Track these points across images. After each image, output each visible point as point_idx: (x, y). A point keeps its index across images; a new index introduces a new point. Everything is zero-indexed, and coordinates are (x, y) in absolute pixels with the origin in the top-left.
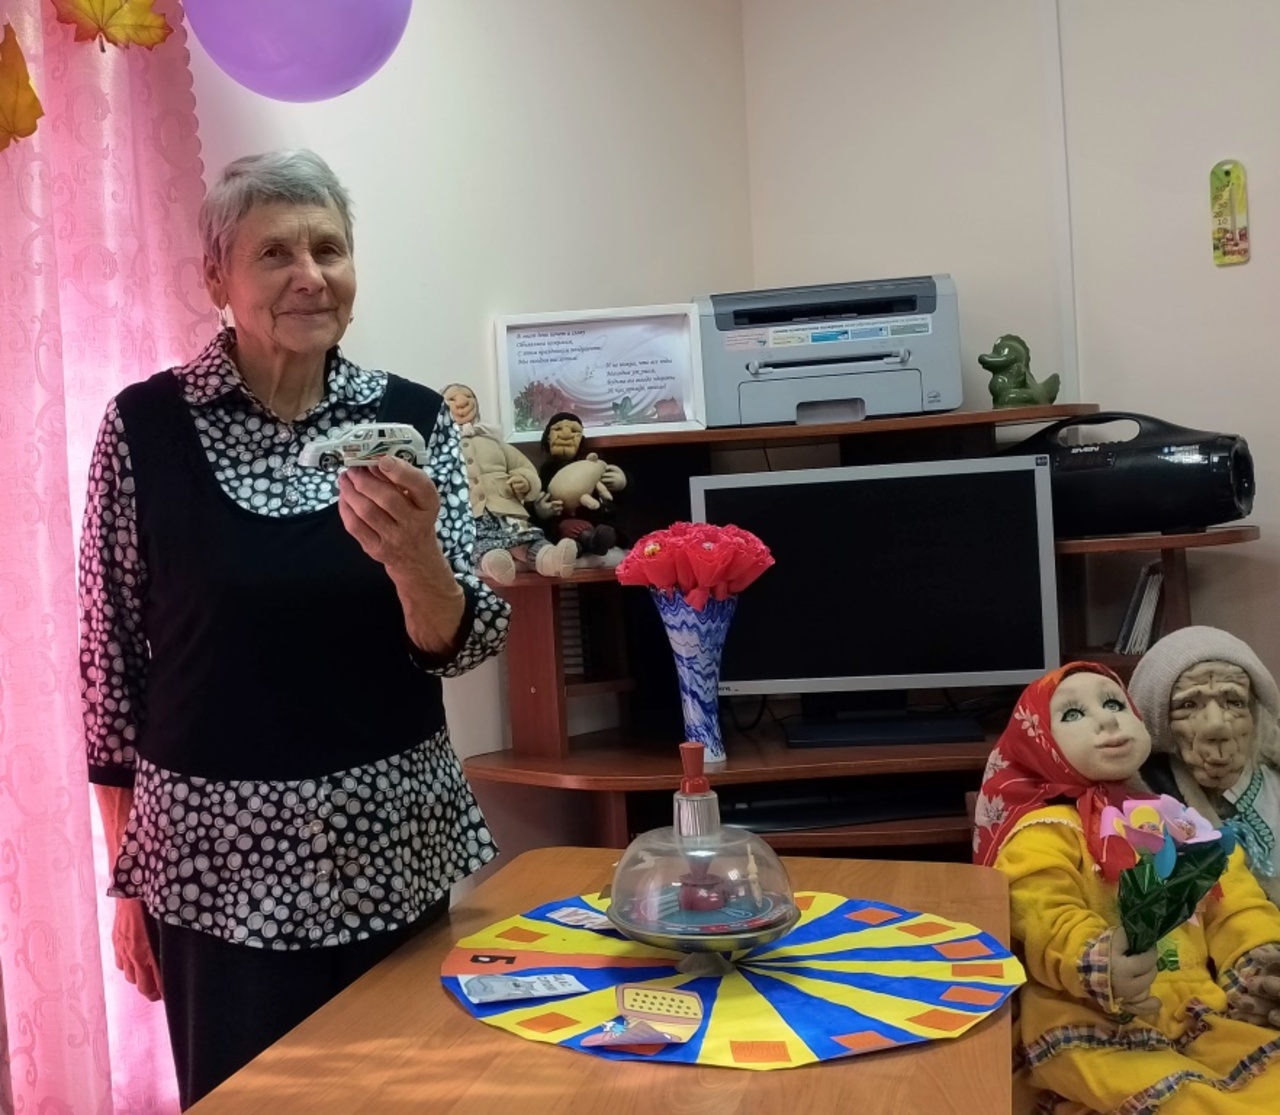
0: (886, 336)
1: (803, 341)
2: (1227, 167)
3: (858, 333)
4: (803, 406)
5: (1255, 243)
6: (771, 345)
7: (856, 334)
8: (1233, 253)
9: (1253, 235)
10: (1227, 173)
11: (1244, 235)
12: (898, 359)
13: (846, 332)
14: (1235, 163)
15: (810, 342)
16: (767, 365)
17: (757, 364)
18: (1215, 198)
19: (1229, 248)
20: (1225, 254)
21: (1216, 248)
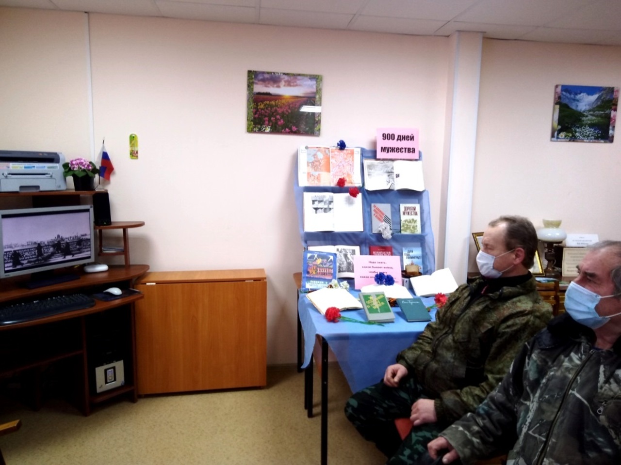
0: (46, 169)
1: (21, 168)
2: (133, 136)
3: (38, 167)
4: (21, 187)
5: (139, 155)
6: (11, 168)
7: (37, 167)
8: (134, 156)
9: (139, 153)
10: (133, 137)
11: (137, 153)
12: (49, 175)
13: (34, 167)
14: (136, 135)
15: (23, 169)
16: (9, 174)
17: (7, 174)
18: (131, 142)
19: (134, 155)
20: (133, 156)
21: (131, 154)
